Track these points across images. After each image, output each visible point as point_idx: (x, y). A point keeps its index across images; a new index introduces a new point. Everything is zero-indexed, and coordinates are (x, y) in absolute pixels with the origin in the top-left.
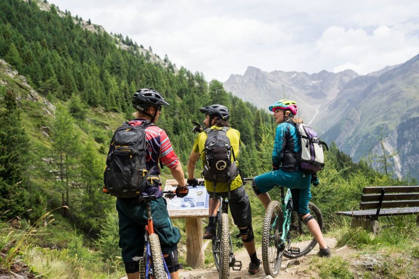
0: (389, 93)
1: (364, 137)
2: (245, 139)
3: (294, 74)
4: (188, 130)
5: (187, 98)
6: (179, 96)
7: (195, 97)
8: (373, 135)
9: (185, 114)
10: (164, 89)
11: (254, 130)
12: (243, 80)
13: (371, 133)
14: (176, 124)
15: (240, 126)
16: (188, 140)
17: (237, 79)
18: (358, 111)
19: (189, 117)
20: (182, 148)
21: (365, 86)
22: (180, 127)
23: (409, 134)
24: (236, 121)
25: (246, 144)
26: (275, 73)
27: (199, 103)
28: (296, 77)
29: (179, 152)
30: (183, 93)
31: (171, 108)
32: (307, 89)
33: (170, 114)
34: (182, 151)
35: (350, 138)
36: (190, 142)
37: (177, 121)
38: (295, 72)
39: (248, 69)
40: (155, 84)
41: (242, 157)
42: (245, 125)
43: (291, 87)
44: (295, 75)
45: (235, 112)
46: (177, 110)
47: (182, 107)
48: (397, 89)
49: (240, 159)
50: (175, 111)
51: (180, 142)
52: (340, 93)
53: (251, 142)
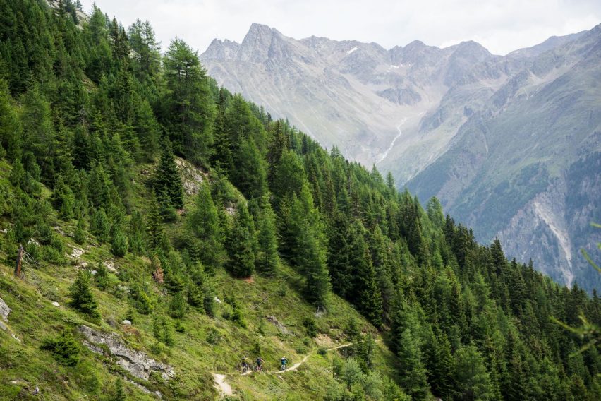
0: (553, 96)
1: (496, 190)
2: (248, 186)
3: (354, 46)
4: (111, 159)
5: (110, 83)
6: (88, 76)
7: (129, 81)
8: (516, 187)
9: (104, 120)
10: (51, 55)
11: (267, 165)
12: (240, 55)
13: (510, 182)
14: (81, 145)
15: (236, 155)
16: (111, 182)
17: (227, 50)
18: (485, 133)
19: (114, 129)
20: (95, 202)
21: (504, 79)
22: (92, 150)
23: (593, 185)
24: (227, 144)
25: (248, 197)
26: (312, 41)
27: (139, 97)
28: (356, 55)
29: (86, 211)
30: (99, 69)
31: (69, 105)
32: (378, 82)
33: (67, 119)
34: (95, 209)
35: (465, 192)
36: (116, 189)
37: (83, 137)
38: (355, 43)
39: (251, 31)
40: (24, 41)
41: (240, 227)
42: (248, 153)
43: (344, 75)
44: (355, 49)
45: (226, 122)
46: (85, 111)
47: (98, 103)
48: (570, 88)
49: (234, 232)
50: (80, 112)
51: (90, 187)
52: (449, 92)
53: (261, 193)
